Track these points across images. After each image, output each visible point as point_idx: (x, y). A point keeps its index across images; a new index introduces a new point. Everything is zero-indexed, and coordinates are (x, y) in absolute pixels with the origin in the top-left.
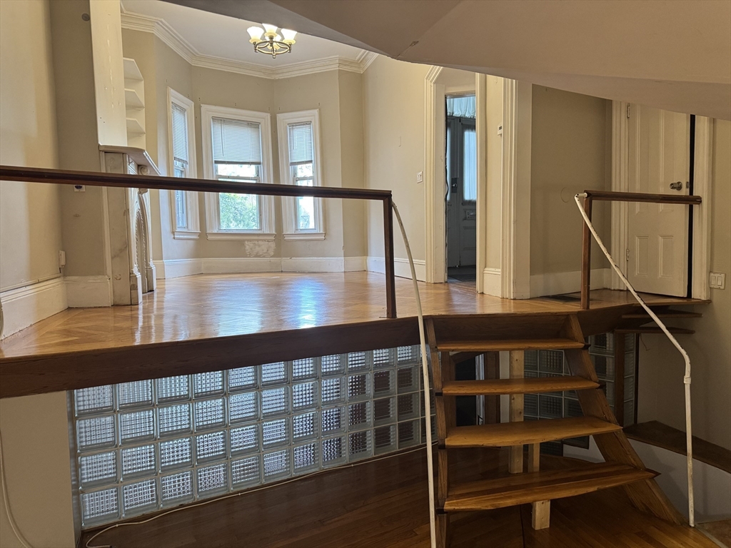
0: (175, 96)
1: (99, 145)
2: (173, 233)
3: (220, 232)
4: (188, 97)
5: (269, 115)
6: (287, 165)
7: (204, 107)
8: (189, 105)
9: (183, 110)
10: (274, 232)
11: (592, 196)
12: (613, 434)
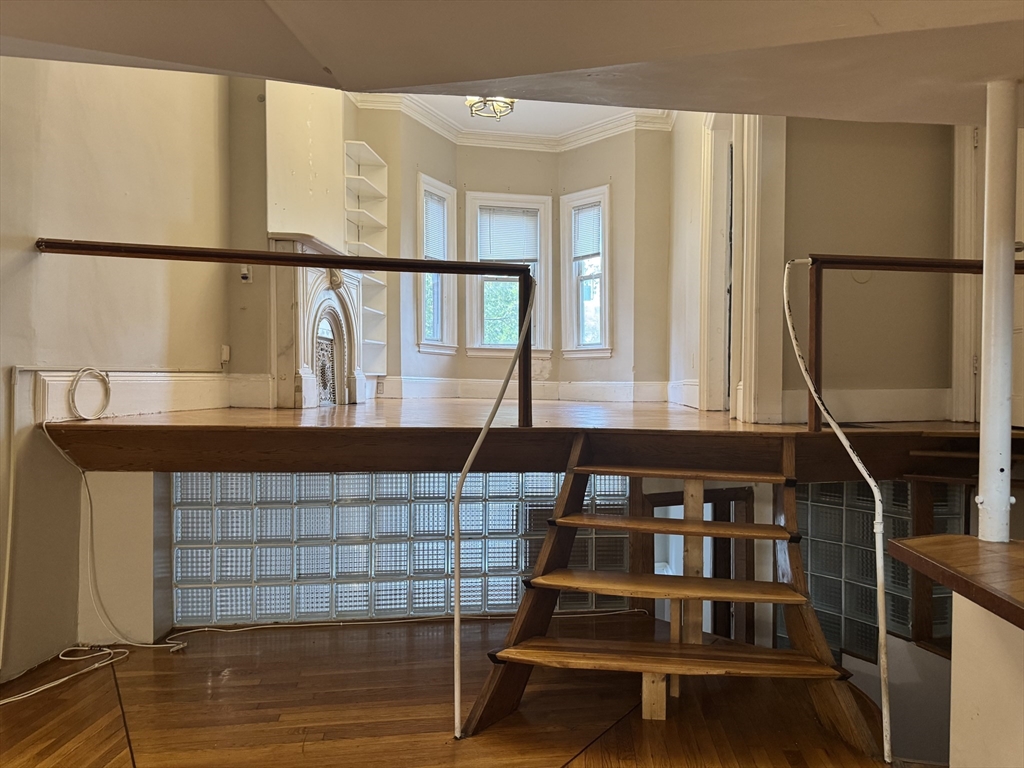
0: (426, 182)
1: (268, 233)
2: (418, 345)
3: (483, 347)
4: (450, 184)
5: (550, 198)
6: (570, 260)
7: (470, 195)
8: (450, 193)
9: (441, 200)
10: (550, 348)
11: (821, 263)
12: (797, 606)
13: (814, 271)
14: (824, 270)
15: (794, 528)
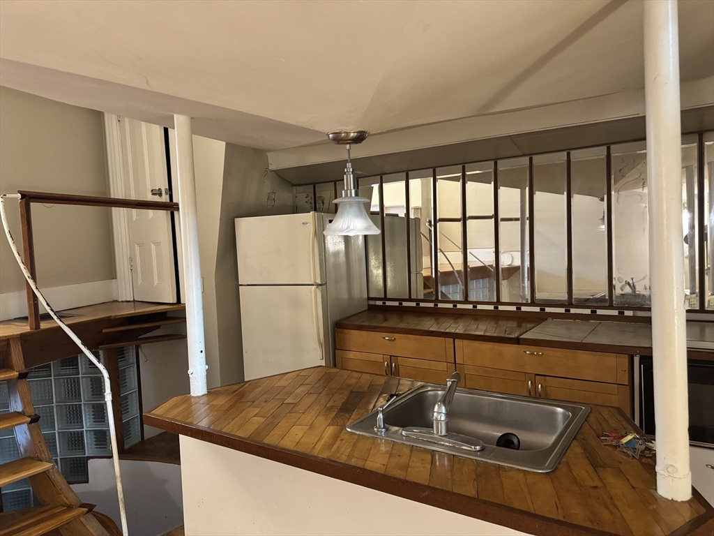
11: (28, 198)
12: (44, 474)
13: (24, 204)
14: (31, 203)
15: (30, 411)
